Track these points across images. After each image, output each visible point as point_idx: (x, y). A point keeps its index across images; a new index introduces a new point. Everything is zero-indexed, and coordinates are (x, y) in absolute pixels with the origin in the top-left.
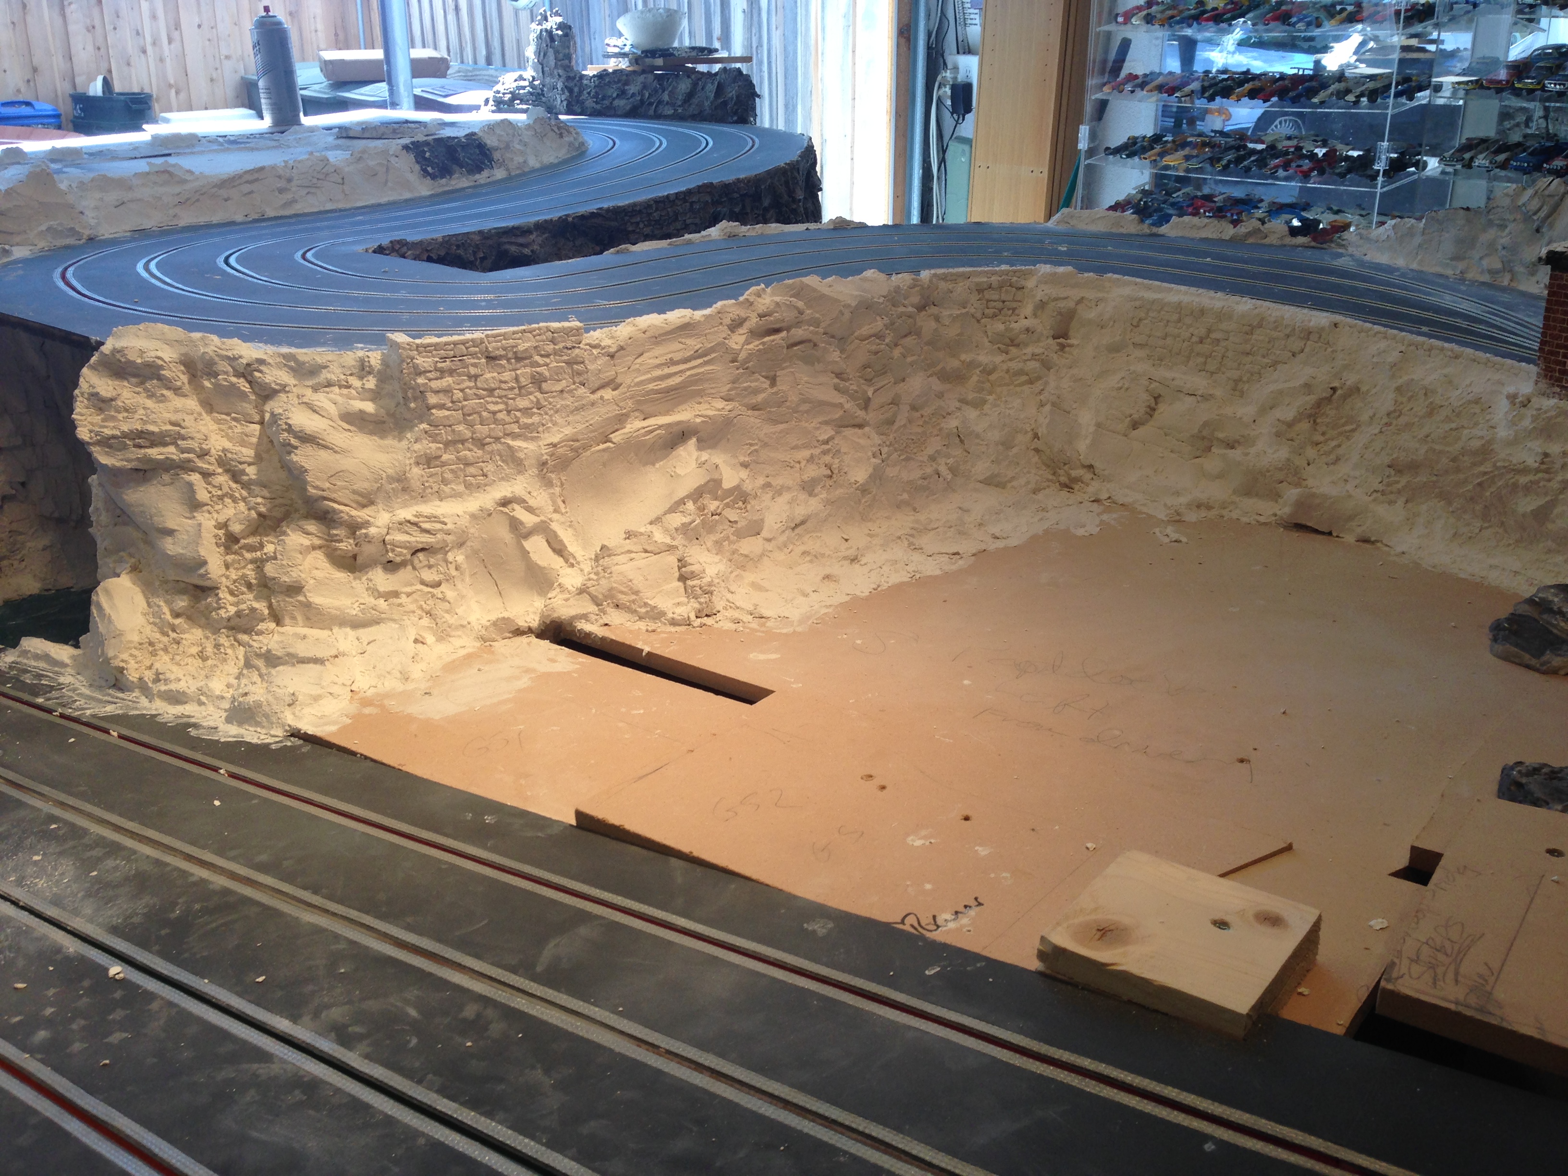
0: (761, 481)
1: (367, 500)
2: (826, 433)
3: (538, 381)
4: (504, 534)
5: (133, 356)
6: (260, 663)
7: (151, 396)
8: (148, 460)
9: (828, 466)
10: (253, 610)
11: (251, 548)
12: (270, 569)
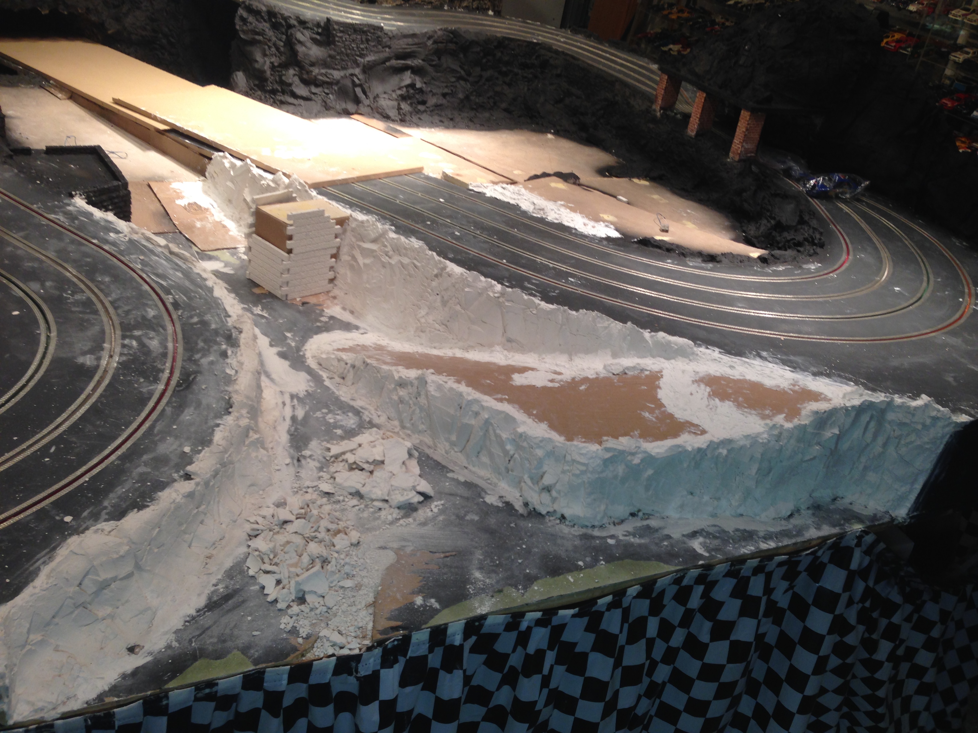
0: (429, 89)
1: (313, 64)
2: (453, 80)
3: (367, 40)
4: (350, 84)
5: (254, 7)
6: (278, 103)
7: (257, 20)
8: (254, 39)
9: (452, 91)
10: (277, 89)
11: (278, 71)
12: (284, 78)
